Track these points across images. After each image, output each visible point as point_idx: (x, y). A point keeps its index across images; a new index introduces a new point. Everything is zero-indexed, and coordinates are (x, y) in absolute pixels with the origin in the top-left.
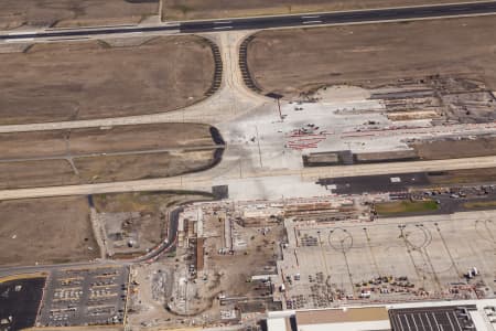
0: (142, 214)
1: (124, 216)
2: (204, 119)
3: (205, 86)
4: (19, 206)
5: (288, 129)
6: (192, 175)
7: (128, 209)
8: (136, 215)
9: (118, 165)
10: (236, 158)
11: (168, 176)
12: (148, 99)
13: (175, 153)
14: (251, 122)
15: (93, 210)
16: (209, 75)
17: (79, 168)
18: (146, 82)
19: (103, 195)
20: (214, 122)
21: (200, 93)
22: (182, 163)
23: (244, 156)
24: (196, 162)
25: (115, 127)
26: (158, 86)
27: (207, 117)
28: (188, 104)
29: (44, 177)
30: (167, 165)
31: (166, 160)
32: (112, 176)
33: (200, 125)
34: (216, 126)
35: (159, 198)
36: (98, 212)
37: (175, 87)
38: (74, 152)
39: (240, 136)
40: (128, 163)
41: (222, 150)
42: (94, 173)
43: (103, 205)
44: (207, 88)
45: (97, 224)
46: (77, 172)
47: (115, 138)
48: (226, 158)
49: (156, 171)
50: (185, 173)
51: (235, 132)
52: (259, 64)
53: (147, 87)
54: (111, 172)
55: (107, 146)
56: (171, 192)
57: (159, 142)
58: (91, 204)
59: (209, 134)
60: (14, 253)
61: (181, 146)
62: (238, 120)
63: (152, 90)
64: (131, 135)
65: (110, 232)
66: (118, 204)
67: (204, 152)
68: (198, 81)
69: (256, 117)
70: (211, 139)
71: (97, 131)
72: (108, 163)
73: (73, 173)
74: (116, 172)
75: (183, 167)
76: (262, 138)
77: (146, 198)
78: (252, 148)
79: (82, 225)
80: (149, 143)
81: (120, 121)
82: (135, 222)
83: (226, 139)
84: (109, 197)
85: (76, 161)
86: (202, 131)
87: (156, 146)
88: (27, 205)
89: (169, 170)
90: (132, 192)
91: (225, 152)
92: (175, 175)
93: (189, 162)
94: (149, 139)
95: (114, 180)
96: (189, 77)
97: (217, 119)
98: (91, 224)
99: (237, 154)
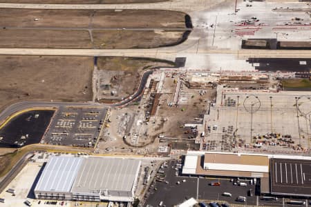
0: (126, 73)
1: (114, 73)
2: (182, 9)
4: (51, 60)
5: (238, 19)
6: (165, 48)
7: (117, 69)
8: (122, 73)
9: (119, 37)
10: (197, 38)
11: (149, 48)
13: (158, 31)
14: (214, 13)
15: (96, 68)
17: (94, 37)
19: (105, 58)
20: (190, 11)
22: (161, 39)
23: (203, 36)
24: (170, 39)
25: (124, 10)
27: (185, 8)
29: (71, 41)
30: (150, 40)
31: (150, 36)
32: (114, 45)
33: (179, 13)
34: (190, 14)
35: (140, 63)
36: (98, 69)
38: (93, 26)
39: (204, 23)
40: (126, 36)
41: (190, 31)
42: (103, 42)
43: (103, 64)
45: (95, 77)
46: (92, 40)
47: (122, 18)
48: (190, 38)
49: (142, 43)
50: (160, 46)
51: (202, 20)
54: (113, 42)
55: (115, 24)
56: (148, 59)
57: (149, 23)
58: (95, 63)
59: (184, 20)
60: (40, 92)
61: (163, 27)
62: (206, 11)
64: (133, 17)
65: (102, 83)
66: (113, 64)
67: (177, 33)
69: (219, 10)
70: (184, 23)
71: (112, 12)
72: (114, 35)
73: (90, 40)
74: (117, 42)
75: (161, 42)
76: (218, 26)
77: (131, 62)
78: (210, 32)
79: (86, 77)
80: (143, 23)
81: (128, 7)
82: (120, 78)
83: (194, 24)
84: (107, 59)
85: (93, 32)
86: (180, 18)
87: (147, 26)
88: (56, 60)
89: (153, 43)
90: (123, 57)
91: (191, 33)
92: (154, 47)
93: (165, 39)
95: (114, 48)
97: (192, 9)
98: (92, 76)
99: (198, 36)
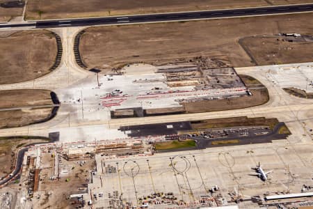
2: (47, 87)
3: (49, 65)
5: (102, 92)
6: (36, 125)
10: (66, 113)
11: (19, 126)
12: (10, 74)
13: (25, 110)
14: (80, 89)
16: (53, 56)
18: (10, 62)
20: (54, 89)
21: (46, 69)
22: (30, 117)
23: (72, 111)
24: (40, 116)
26: (18, 65)
27: (49, 86)
28: (37, 77)
30: (19, 119)
31: (19, 115)
33: (44, 91)
34: (55, 91)
35: (12, 142)
37: (30, 65)
39: (70, 98)
41: (58, 107)
44: (51, 66)
48: (60, 113)
49: (11, 123)
50: (30, 124)
51: (67, 96)
52: (86, 49)
53: (11, 65)
56: (21, 137)
57: (16, 103)
59: (50, 97)
61: (30, 105)
62: (70, 87)
63: (14, 67)
67: (45, 110)
68: (45, 61)
69: (82, 85)
70: (51, 100)
75: (30, 120)
76: (85, 100)
77: (3, 142)
78: (78, 106)
80: (9, 103)
83: (61, 100)
86: (45, 95)
87: (13, 106)
89: (21, 122)
91: (60, 108)
92: (25, 125)
93: (34, 116)
94: (9, 100)
96: (39, 58)
97: (56, 86)
99: (67, 110)
